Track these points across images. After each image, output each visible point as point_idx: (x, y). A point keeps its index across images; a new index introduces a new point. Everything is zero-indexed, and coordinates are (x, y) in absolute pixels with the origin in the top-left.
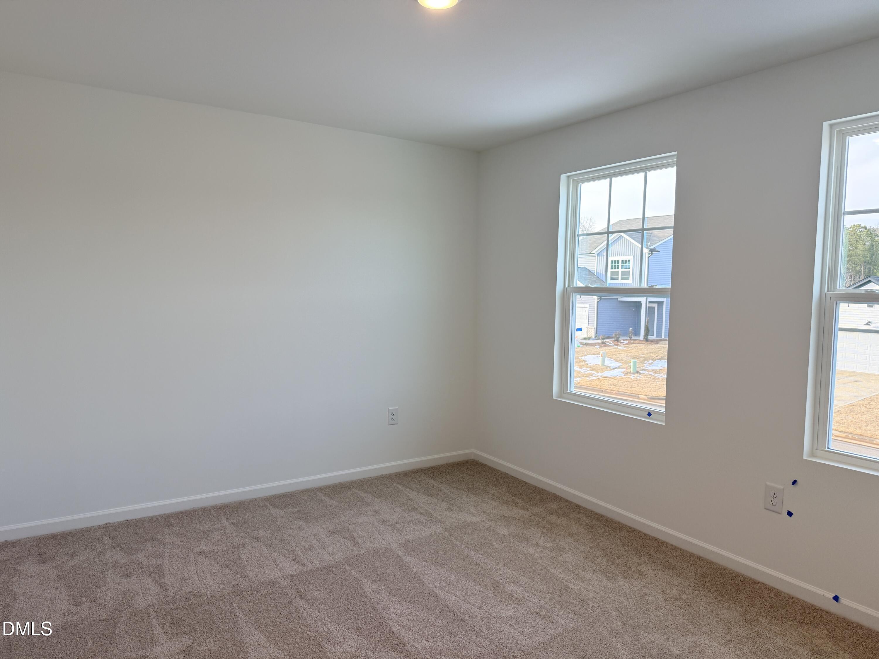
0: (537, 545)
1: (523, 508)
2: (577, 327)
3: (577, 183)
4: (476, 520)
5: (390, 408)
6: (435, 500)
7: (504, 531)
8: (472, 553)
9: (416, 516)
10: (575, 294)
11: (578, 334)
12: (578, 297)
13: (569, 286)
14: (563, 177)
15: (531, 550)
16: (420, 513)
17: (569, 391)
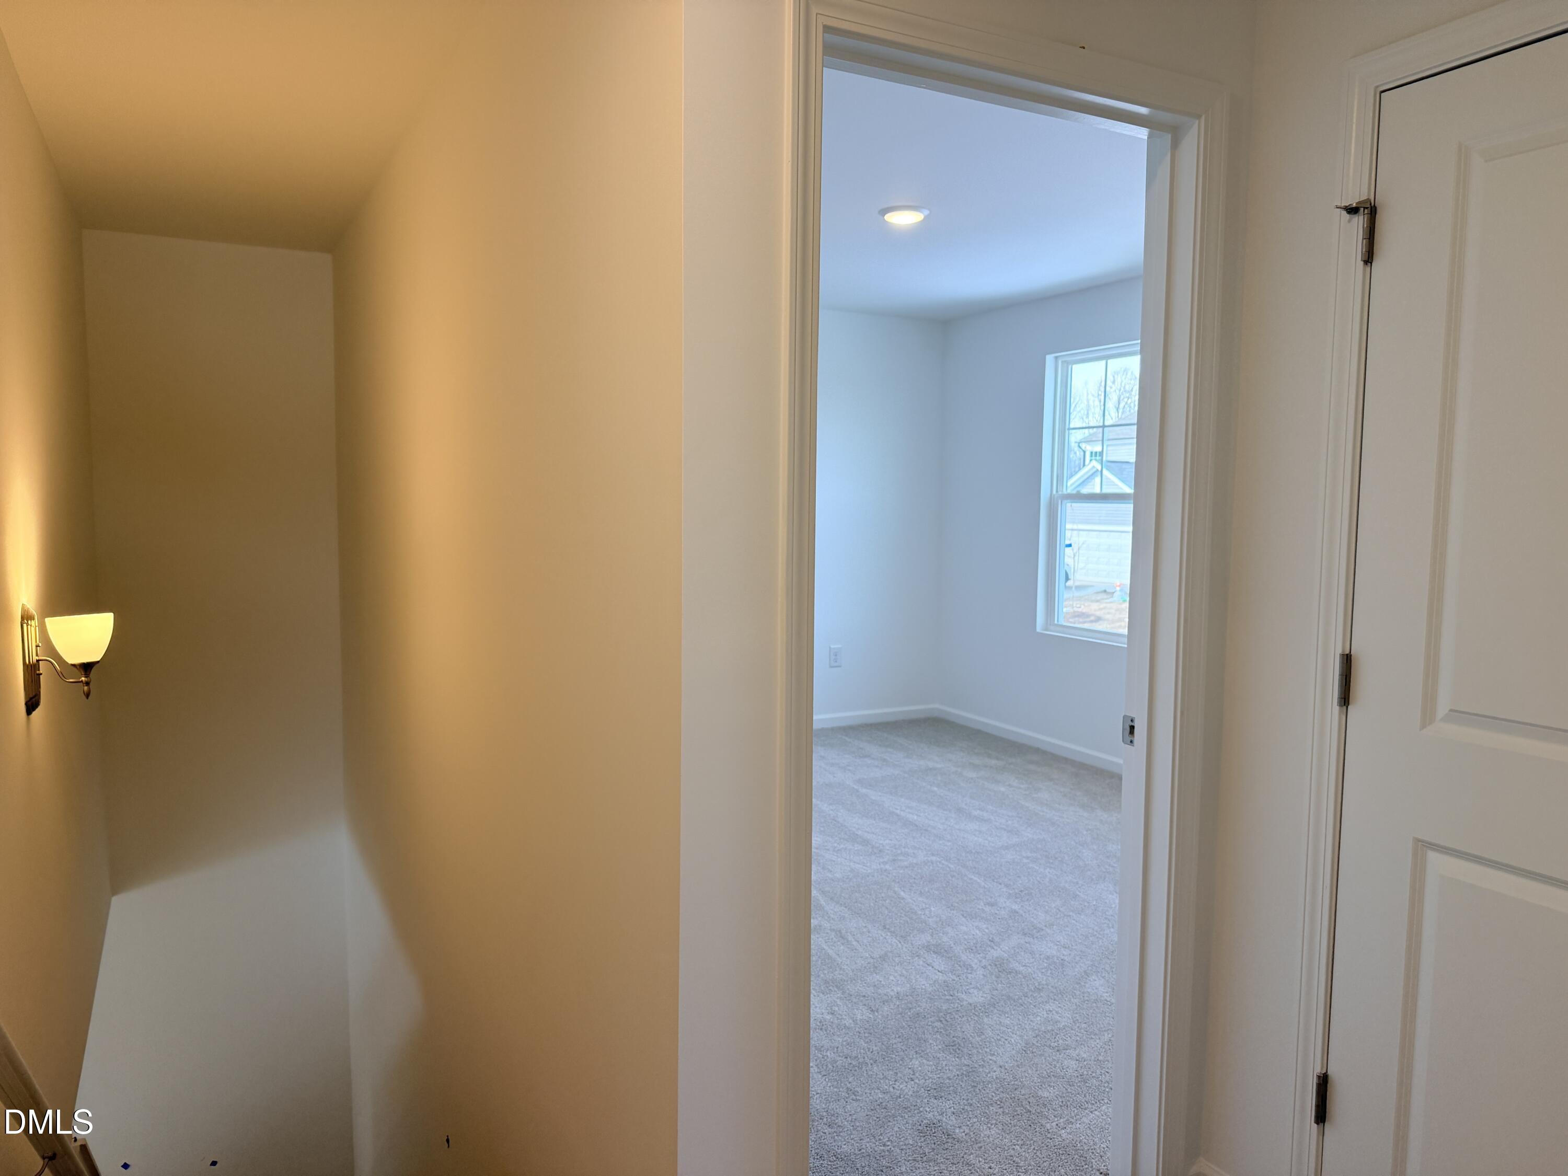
0: (1010, 785)
1: (998, 759)
2: (1067, 542)
3: (1067, 364)
4: (939, 766)
5: (832, 647)
6: (889, 750)
7: (972, 774)
8: (935, 789)
9: (869, 761)
10: (1066, 501)
11: (1068, 550)
12: (1069, 505)
13: (1057, 491)
14: (1050, 359)
15: (1003, 789)
16: (873, 759)
17: (1056, 622)
